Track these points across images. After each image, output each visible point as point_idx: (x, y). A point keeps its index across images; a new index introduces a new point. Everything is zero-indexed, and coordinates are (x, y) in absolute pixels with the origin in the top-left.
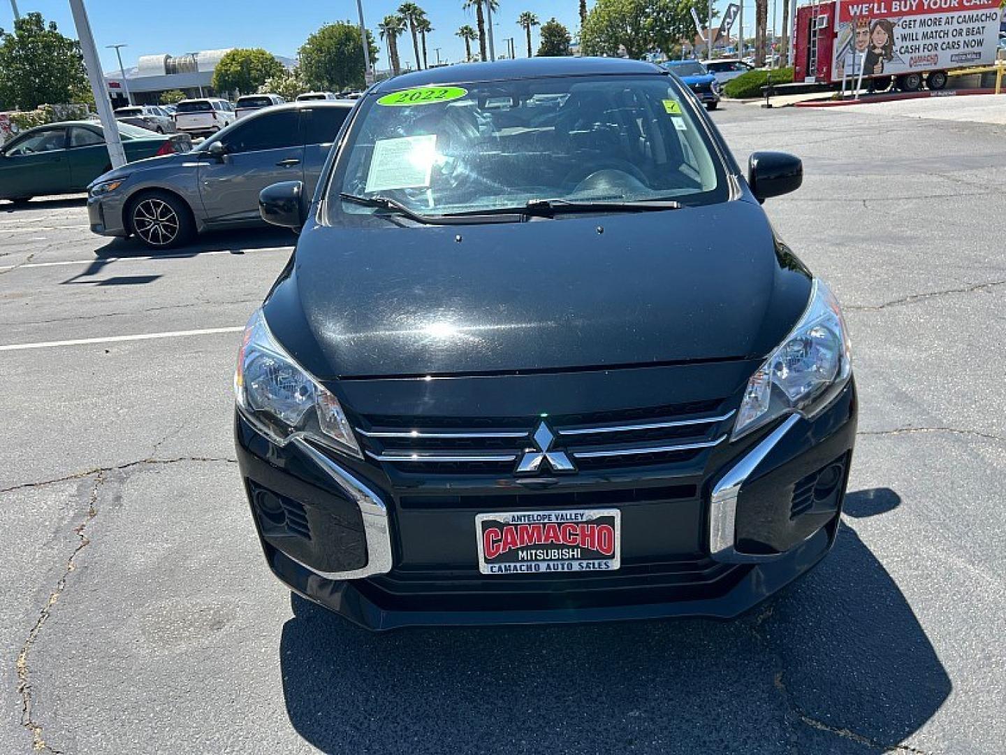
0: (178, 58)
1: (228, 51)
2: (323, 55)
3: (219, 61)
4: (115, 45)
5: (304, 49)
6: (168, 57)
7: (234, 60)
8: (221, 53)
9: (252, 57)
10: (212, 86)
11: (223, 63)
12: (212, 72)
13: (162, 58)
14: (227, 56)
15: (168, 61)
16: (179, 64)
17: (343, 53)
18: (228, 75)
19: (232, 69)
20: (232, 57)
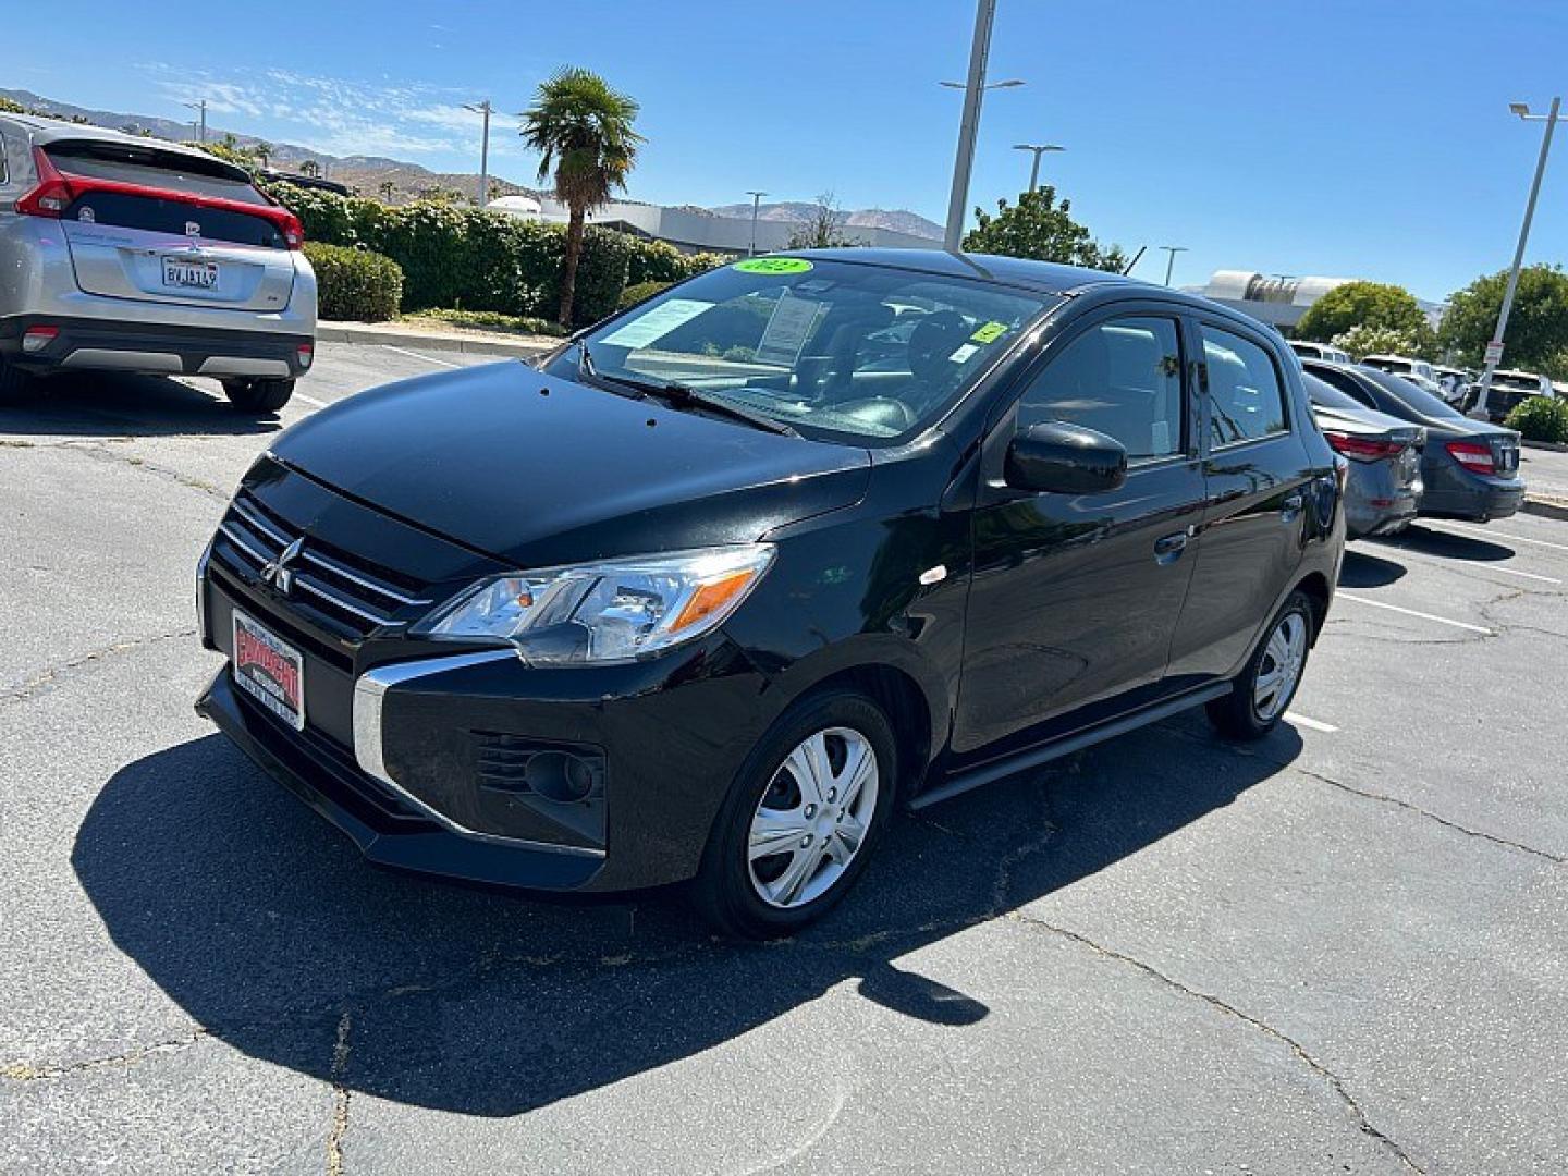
0: (1269, 281)
1: (1346, 282)
2: (1488, 310)
3: (1324, 294)
4: (1171, 247)
5: (1458, 296)
6: (1258, 277)
7: (1348, 295)
8: (1333, 283)
9: (1378, 297)
10: (1298, 327)
11: (1330, 298)
12: (1305, 308)
13: (1247, 276)
14: (1340, 289)
15: (1255, 282)
16: (1269, 289)
17: (1525, 314)
18: (1328, 316)
19: (1339, 309)
20: (1346, 292)
